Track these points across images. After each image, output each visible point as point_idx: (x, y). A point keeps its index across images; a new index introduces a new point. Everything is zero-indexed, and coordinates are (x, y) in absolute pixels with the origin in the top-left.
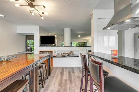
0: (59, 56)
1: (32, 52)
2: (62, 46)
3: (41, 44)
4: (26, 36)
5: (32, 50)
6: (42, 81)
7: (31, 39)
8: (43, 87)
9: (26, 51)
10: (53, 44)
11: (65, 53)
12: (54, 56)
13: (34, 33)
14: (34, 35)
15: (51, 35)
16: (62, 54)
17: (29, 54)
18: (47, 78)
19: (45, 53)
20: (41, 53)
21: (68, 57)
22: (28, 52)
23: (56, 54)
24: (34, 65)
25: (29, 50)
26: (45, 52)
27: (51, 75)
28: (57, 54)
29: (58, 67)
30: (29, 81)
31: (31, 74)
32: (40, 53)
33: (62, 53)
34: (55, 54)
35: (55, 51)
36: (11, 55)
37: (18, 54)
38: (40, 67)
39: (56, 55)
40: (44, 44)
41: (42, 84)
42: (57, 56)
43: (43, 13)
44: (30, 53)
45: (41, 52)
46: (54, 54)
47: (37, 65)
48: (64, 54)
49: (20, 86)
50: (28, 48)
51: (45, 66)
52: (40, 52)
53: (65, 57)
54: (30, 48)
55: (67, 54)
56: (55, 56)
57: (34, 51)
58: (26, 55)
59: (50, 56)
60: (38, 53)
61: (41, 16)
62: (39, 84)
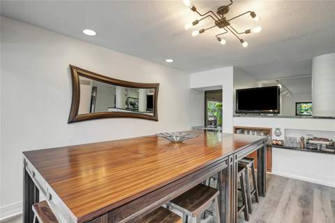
0: (291, 146)
1: (216, 127)
2: (298, 115)
3: (239, 109)
4: (206, 92)
5: (218, 123)
6: (244, 204)
7: (214, 99)
8: (247, 219)
9: (205, 125)
10: (271, 111)
11: (315, 139)
12: (274, 142)
13: (221, 86)
14: (221, 90)
15: (264, 84)
16: (302, 139)
17: (210, 132)
18: (257, 201)
19: (248, 132)
20: (238, 131)
21: (330, 153)
22: (209, 129)
23: (282, 138)
24: (230, 160)
25: (211, 124)
26: (249, 130)
27: (268, 194)
28: (286, 138)
29: (287, 179)
30: (218, 193)
31: (221, 179)
32: (236, 132)
33: (306, 138)
34: (278, 138)
35: (278, 129)
36: (184, 132)
37: (191, 130)
38: (241, 167)
39: (282, 141)
40: (245, 111)
41: (245, 210)
42: (287, 146)
43: (248, 32)
44: (212, 131)
45: (239, 129)
46: (274, 137)
47: (235, 161)
48: (311, 141)
49: (203, 198)
50: (210, 119)
51: (252, 167)
52: (236, 129)
53: (315, 150)
54: (213, 119)
55: (328, 143)
56: (280, 143)
57: (221, 125)
58: (205, 135)
59: (264, 141)
60: (231, 131)
61: (242, 41)
62: (239, 208)
